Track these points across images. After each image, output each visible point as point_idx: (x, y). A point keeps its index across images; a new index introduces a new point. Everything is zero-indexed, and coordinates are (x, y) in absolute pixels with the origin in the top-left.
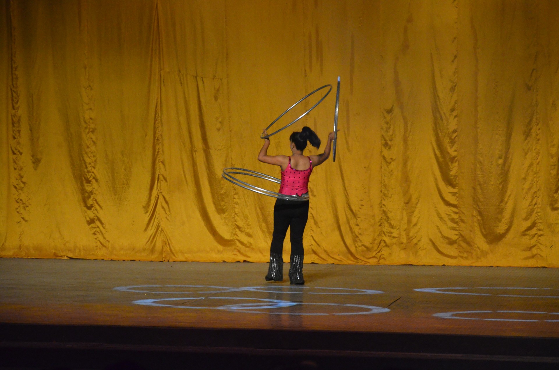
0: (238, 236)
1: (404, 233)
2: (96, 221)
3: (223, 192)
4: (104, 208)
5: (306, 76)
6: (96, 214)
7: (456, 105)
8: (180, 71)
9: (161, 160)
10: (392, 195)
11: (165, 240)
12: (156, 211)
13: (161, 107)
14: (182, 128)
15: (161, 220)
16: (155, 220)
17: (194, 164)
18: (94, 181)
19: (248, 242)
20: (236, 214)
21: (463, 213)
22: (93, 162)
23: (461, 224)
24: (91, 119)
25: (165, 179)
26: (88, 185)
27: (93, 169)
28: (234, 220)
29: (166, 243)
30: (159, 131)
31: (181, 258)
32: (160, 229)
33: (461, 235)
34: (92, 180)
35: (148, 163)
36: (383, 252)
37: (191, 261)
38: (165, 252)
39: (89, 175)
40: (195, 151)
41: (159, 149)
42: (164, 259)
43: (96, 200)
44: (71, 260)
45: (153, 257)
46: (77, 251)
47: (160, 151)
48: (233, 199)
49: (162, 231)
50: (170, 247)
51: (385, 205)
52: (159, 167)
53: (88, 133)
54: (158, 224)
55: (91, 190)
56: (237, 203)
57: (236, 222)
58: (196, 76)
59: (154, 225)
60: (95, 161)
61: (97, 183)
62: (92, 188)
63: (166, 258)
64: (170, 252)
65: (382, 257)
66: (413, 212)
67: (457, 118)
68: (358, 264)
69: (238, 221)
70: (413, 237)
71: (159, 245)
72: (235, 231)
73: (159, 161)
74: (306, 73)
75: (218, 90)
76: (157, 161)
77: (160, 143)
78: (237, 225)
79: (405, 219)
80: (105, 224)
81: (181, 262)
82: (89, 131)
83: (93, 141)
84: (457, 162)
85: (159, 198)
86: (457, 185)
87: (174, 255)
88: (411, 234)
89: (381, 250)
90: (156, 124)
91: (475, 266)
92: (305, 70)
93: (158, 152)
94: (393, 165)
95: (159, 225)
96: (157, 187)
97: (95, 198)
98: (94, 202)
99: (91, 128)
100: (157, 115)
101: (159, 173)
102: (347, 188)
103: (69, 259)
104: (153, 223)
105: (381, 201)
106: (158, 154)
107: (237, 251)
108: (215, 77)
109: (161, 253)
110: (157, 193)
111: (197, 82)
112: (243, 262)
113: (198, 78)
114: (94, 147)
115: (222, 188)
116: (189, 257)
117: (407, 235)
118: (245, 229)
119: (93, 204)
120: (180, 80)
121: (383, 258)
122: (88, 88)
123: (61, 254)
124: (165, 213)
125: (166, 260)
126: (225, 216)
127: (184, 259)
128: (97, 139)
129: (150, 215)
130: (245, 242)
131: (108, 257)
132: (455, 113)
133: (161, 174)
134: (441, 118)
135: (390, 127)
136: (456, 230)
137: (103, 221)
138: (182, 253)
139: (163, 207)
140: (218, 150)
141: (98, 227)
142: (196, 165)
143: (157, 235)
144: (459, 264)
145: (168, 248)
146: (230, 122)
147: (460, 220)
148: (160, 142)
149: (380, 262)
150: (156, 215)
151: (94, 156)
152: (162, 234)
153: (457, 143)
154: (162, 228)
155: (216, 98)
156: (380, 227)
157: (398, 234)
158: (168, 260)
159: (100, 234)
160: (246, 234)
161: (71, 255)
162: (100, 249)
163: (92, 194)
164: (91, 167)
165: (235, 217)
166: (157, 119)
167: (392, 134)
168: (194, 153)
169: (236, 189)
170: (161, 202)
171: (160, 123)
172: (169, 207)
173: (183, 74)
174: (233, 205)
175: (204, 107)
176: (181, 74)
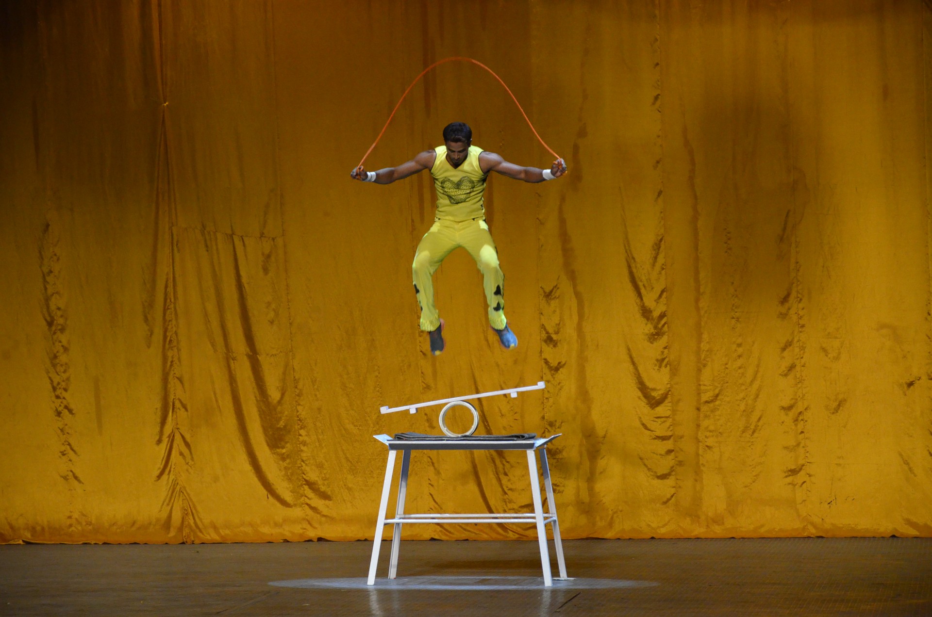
0: (308, 499)
1: (584, 487)
2: (71, 479)
3: (281, 424)
4: (81, 455)
5: (413, 229)
6: (70, 468)
7: (663, 272)
8: (204, 227)
9: (177, 375)
10: (562, 423)
11: (185, 508)
12: (171, 460)
13: (175, 286)
14: (209, 322)
15: (179, 475)
16: (170, 476)
17: (232, 380)
19: (325, 507)
20: (303, 461)
21: (682, 450)
22: (63, 381)
23: (678, 469)
24: (59, 309)
25: (185, 407)
26: (56, 420)
27: (63, 391)
28: (301, 472)
29: (189, 511)
30: (172, 327)
31: (213, 536)
32: (178, 489)
33: (679, 486)
34: (62, 410)
35: (156, 381)
37: (231, 542)
38: (186, 527)
39: (57, 403)
40: (234, 359)
41: (172, 358)
42: (185, 540)
44: (30, 545)
45: (168, 537)
46: (40, 529)
47: (174, 359)
48: (297, 437)
49: (181, 493)
50: (194, 519)
52: (175, 386)
53: (54, 333)
54: (174, 482)
55: (61, 428)
56: (305, 442)
57: (303, 475)
58: (232, 235)
59: (168, 484)
60: (68, 379)
61: (71, 416)
62: (64, 424)
63: (189, 537)
64: (194, 527)
66: (598, 451)
67: (665, 294)
69: (308, 473)
70: (599, 492)
71: (177, 515)
73: (174, 377)
74: (413, 226)
75: (269, 256)
76: (171, 376)
77: (175, 346)
78: (306, 480)
79: (586, 463)
80: (84, 483)
81: (214, 543)
82: (56, 330)
83: (63, 346)
84: (668, 366)
85: (175, 437)
86: (670, 404)
87: (201, 532)
88: (596, 489)
90: (167, 315)
91: (704, 538)
92: (413, 221)
93: (172, 362)
94: (562, 374)
95: (176, 482)
96: (172, 420)
97: (69, 440)
98: (66, 448)
99: (59, 324)
100: (168, 300)
101: (174, 397)
102: (486, 414)
103: (24, 543)
104: (167, 480)
106: (171, 365)
107: (307, 523)
108: (264, 236)
109: (180, 529)
110: (171, 430)
111: (233, 242)
112: (316, 540)
113: (234, 237)
115: (280, 418)
116: (228, 534)
117: (590, 490)
118: (320, 486)
119: (65, 451)
120: (205, 241)
122: (52, 259)
123: (13, 536)
124: (186, 462)
125: (189, 541)
126: (286, 465)
127: (217, 538)
128: (69, 342)
129: (162, 467)
130: (321, 508)
133: (177, 397)
135: (554, 312)
136: (671, 479)
137: (82, 479)
138: (215, 528)
139: (181, 454)
140: (271, 356)
141: (74, 489)
142: (235, 381)
143: (172, 501)
144: (679, 536)
145: (192, 522)
146: (289, 308)
147: (676, 462)
148: (175, 343)
150: (171, 468)
151: (65, 372)
152: (181, 499)
153: (667, 334)
154: (181, 488)
158: (193, 541)
159: (76, 501)
160: (321, 494)
161: (30, 538)
163: (64, 434)
165: (302, 466)
166: (168, 306)
167: (558, 322)
168: (232, 361)
169: (303, 420)
170: (178, 445)
171: (173, 313)
172: (191, 453)
173: (209, 233)
174: (298, 446)
175: (246, 286)
176: (206, 232)
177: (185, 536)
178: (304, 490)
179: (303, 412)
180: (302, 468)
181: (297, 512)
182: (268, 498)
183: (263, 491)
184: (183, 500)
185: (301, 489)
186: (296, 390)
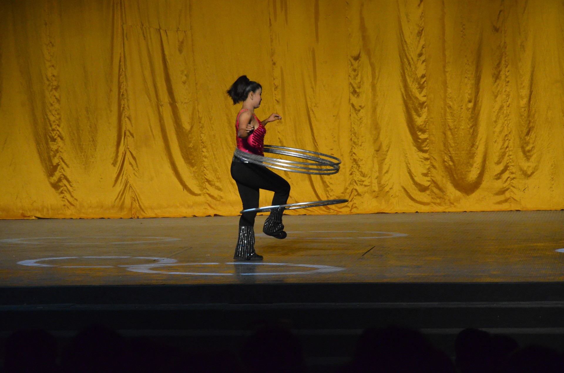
0: (208, 190)
1: (375, 181)
2: (63, 179)
3: (191, 145)
4: (70, 166)
5: (271, 25)
6: (63, 173)
7: (424, 49)
8: (143, 25)
9: (127, 116)
10: (362, 143)
11: (133, 196)
12: (124, 168)
13: (125, 61)
14: (146, 82)
15: (129, 176)
16: (123, 177)
17: (161, 119)
18: (59, 139)
19: (218, 196)
20: (205, 167)
21: (435, 159)
22: (57, 120)
23: (433, 170)
24: (54, 76)
25: (132, 135)
26: (53, 144)
27: (58, 127)
28: (203, 174)
29: (135, 199)
30: (124, 87)
31: (150, 214)
32: (128, 185)
33: (433, 180)
34: (57, 138)
35: (114, 119)
36: (355, 201)
37: (161, 217)
38: (134, 208)
39: (54, 133)
40: (162, 106)
42: (133, 216)
43: (62, 159)
44: (39, 220)
45: (123, 214)
46: (45, 210)
47: (125, 106)
48: (201, 152)
49: (131, 188)
50: (139, 203)
51: (356, 153)
52: (125, 122)
53: (51, 91)
54: (126, 181)
55: (56, 149)
56: (206, 156)
57: (205, 176)
58: (159, 29)
59: (122, 182)
60: (60, 119)
61: (62, 141)
62: (58, 146)
63: (136, 214)
64: (139, 208)
65: (354, 206)
66: (384, 159)
67: (424, 63)
68: (330, 214)
69: (208, 175)
70: (385, 185)
71: (128, 201)
72: (204, 184)
73: (125, 117)
74: (270, 23)
75: (182, 42)
76: (123, 116)
77: (125, 98)
78: (206, 179)
79: (377, 167)
80: (72, 182)
81: (151, 218)
82: (52, 89)
83: (56, 98)
84: (427, 107)
85: (127, 154)
86: (428, 131)
87: (143, 210)
88: (383, 182)
89: (353, 199)
90: (120, 79)
91: (449, 212)
92: (270, 20)
93: (123, 108)
94: (362, 113)
95: (128, 181)
96: (124, 143)
97: (61, 156)
98: (60, 161)
99: (54, 85)
100: (121, 70)
101: (126, 129)
102: (316, 138)
103: (37, 219)
104: (122, 180)
105: (352, 149)
106: (123, 110)
107: (208, 205)
108: (179, 30)
109: (131, 209)
110: (124, 149)
111: (160, 34)
112: (214, 215)
113: (161, 31)
114: (58, 104)
115: (190, 142)
116: (159, 213)
117: (379, 183)
118: (215, 183)
119: (59, 162)
120: (143, 33)
121: (356, 207)
122: (49, 45)
123: (29, 214)
124: (133, 168)
125: (136, 217)
126: (194, 170)
127: (154, 216)
128: (60, 97)
129: (118, 172)
130: (216, 196)
131: (76, 216)
132: (423, 58)
133: (128, 128)
134: (409, 63)
135: (357, 75)
136: (428, 176)
137: (70, 180)
138: (152, 209)
139: (130, 164)
140: (184, 104)
141: (65, 186)
142: (163, 119)
143: (125, 192)
144: (433, 211)
145: (137, 205)
146: (195, 74)
147: (431, 166)
148: (125, 96)
149: (352, 211)
150: (124, 171)
151: (58, 114)
152: (131, 191)
153: (426, 88)
154: (130, 185)
155: (180, 51)
156: (351, 176)
157: (369, 182)
158: (138, 217)
159: (67, 193)
160: (216, 187)
161: (39, 215)
162: (68, 207)
163: (58, 152)
164: (55, 125)
165: (204, 171)
166: (121, 74)
167: (360, 81)
168: (160, 107)
169: (204, 142)
170: (128, 158)
171: (124, 78)
172: (136, 164)
173: (145, 28)
174: (202, 158)
175: (168, 61)
176: (144, 28)
177: (133, 214)
178: (206, 185)
179: (204, 138)
180: (205, 172)
181: (201, 199)
182: (184, 190)
183: (180, 187)
184: (132, 192)
185: (203, 184)
186: (200, 124)
